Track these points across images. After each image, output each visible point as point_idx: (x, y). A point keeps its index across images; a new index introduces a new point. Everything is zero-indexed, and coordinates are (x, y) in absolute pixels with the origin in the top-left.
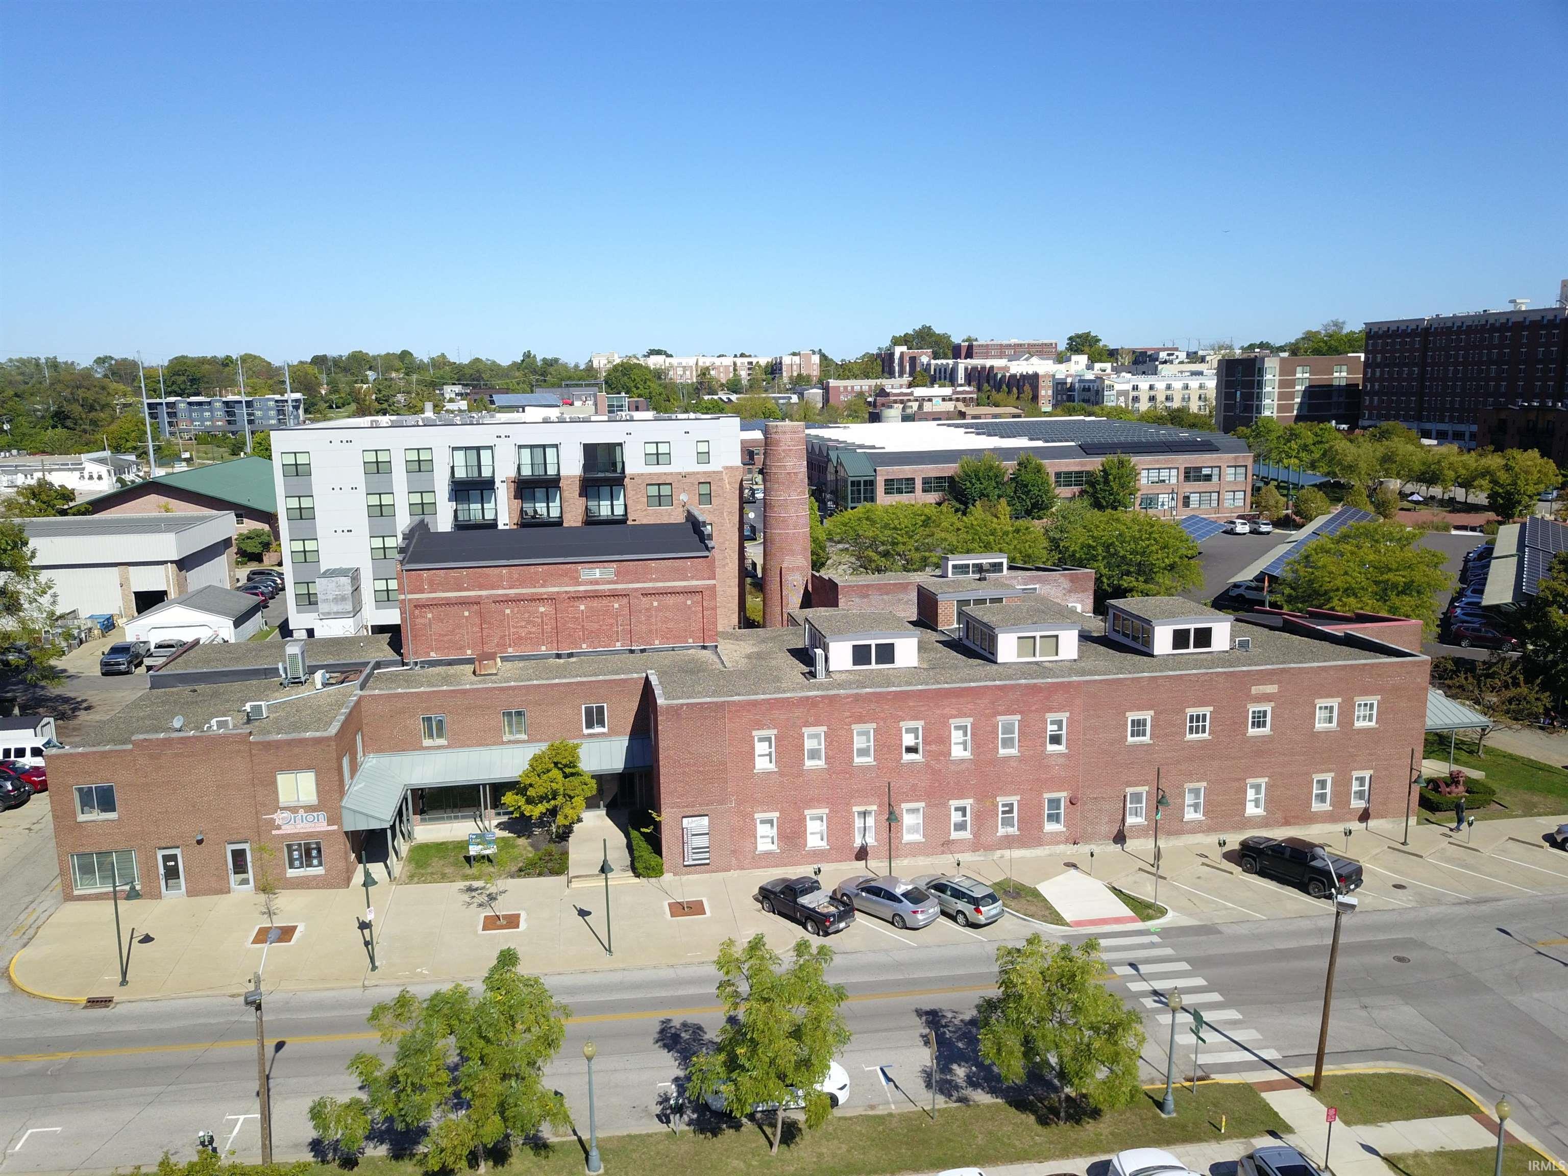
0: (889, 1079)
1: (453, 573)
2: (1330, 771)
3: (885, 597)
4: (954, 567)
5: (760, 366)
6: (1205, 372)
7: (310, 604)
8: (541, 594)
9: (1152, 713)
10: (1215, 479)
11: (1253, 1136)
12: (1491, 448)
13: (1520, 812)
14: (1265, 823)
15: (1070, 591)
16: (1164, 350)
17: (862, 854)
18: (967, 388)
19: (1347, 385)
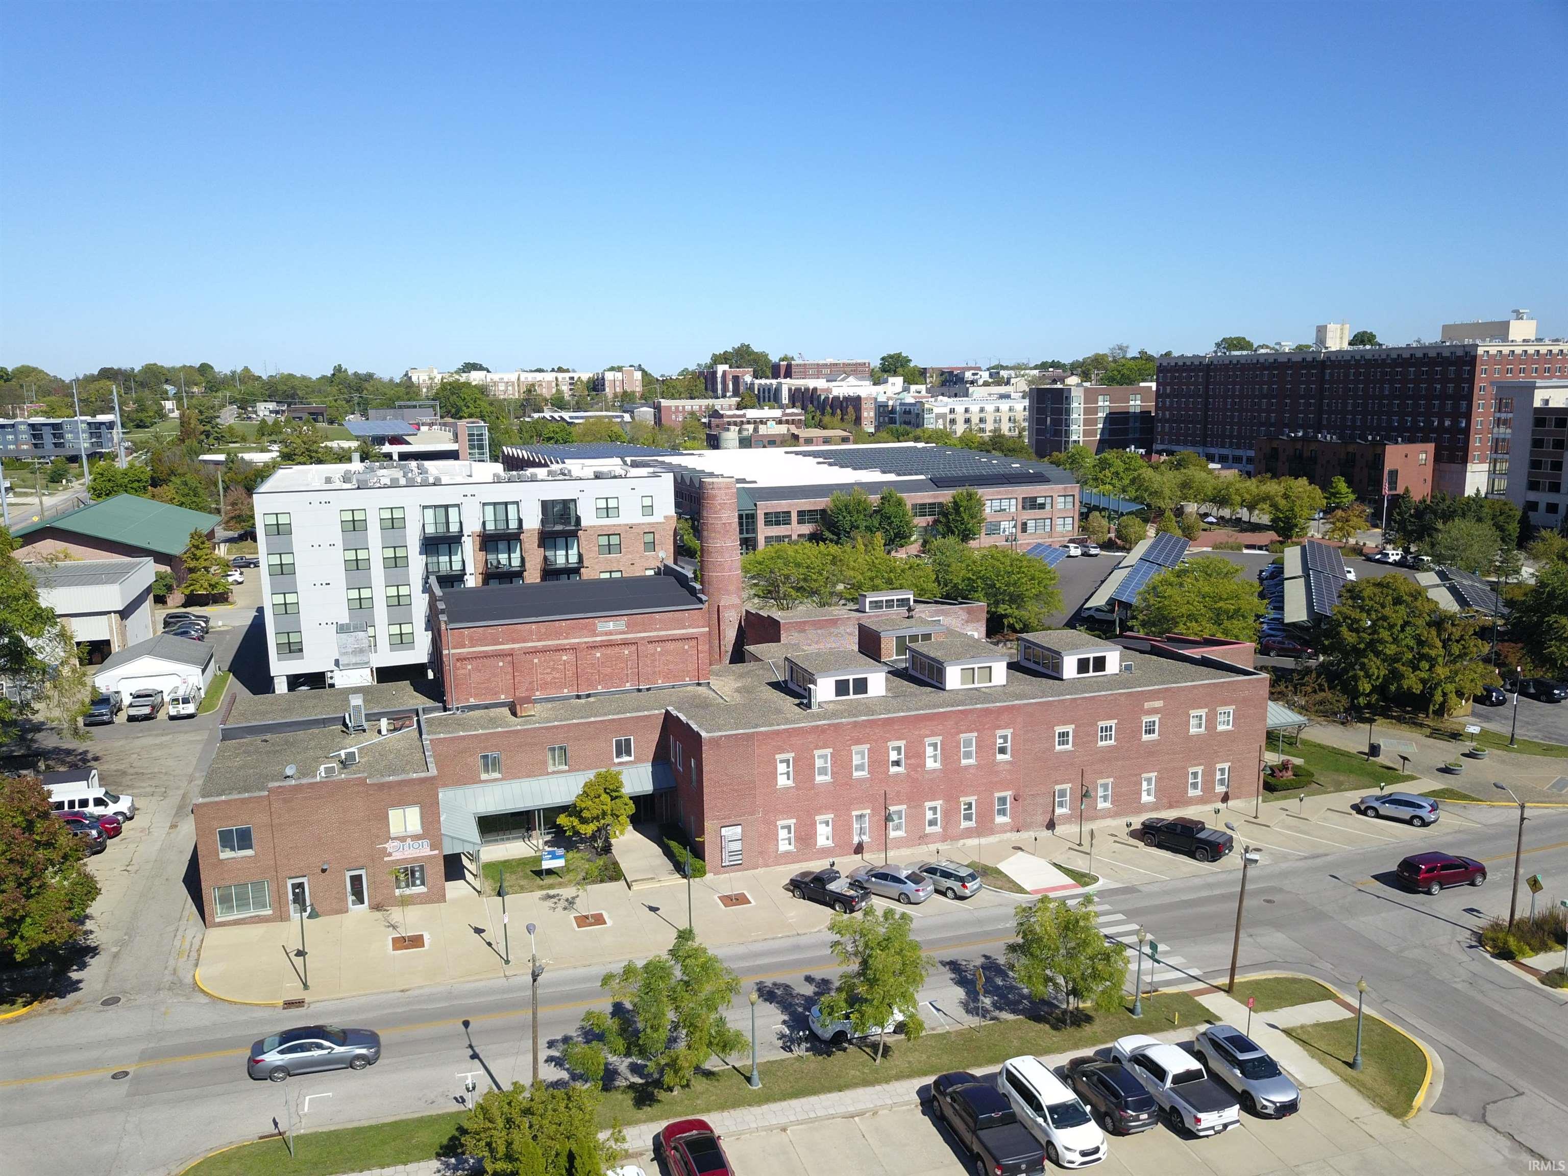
0: (938, 1010)
1: (490, 630)
2: (1200, 764)
3: (819, 631)
4: (871, 602)
5: (582, 382)
6: (1013, 395)
7: (290, 652)
8: (565, 645)
9: (1073, 726)
10: (1048, 507)
11: (1196, 1025)
12: (1269, 475)
13: (1332, 789)
14: (1155, 807)
15: (967, 622)
16: (969, 369)
17: (859, 849)
18: (795, 410)
19: (1141, 412)
